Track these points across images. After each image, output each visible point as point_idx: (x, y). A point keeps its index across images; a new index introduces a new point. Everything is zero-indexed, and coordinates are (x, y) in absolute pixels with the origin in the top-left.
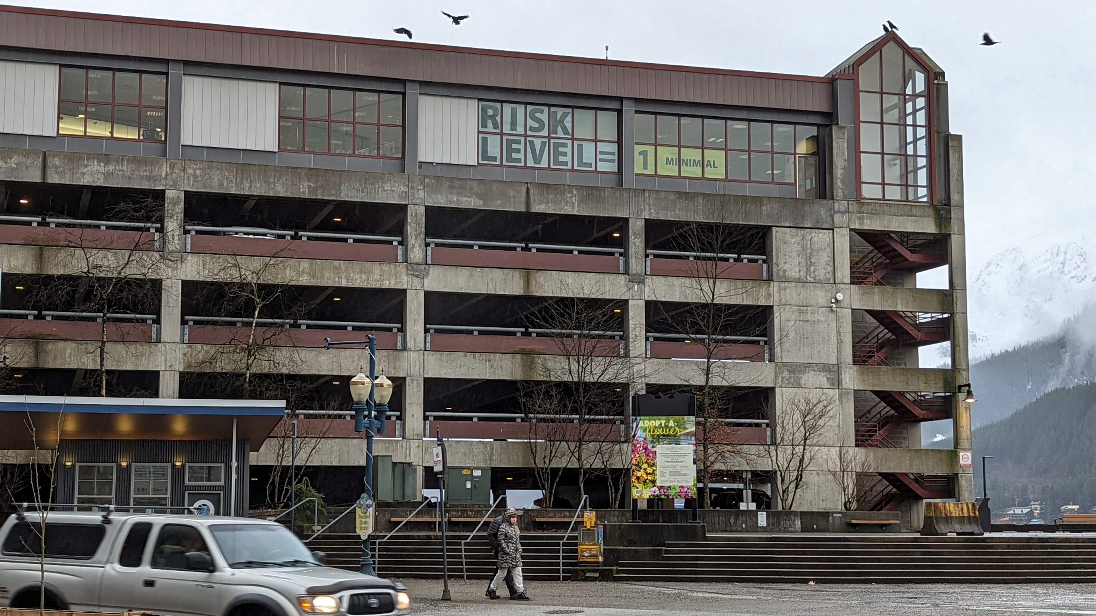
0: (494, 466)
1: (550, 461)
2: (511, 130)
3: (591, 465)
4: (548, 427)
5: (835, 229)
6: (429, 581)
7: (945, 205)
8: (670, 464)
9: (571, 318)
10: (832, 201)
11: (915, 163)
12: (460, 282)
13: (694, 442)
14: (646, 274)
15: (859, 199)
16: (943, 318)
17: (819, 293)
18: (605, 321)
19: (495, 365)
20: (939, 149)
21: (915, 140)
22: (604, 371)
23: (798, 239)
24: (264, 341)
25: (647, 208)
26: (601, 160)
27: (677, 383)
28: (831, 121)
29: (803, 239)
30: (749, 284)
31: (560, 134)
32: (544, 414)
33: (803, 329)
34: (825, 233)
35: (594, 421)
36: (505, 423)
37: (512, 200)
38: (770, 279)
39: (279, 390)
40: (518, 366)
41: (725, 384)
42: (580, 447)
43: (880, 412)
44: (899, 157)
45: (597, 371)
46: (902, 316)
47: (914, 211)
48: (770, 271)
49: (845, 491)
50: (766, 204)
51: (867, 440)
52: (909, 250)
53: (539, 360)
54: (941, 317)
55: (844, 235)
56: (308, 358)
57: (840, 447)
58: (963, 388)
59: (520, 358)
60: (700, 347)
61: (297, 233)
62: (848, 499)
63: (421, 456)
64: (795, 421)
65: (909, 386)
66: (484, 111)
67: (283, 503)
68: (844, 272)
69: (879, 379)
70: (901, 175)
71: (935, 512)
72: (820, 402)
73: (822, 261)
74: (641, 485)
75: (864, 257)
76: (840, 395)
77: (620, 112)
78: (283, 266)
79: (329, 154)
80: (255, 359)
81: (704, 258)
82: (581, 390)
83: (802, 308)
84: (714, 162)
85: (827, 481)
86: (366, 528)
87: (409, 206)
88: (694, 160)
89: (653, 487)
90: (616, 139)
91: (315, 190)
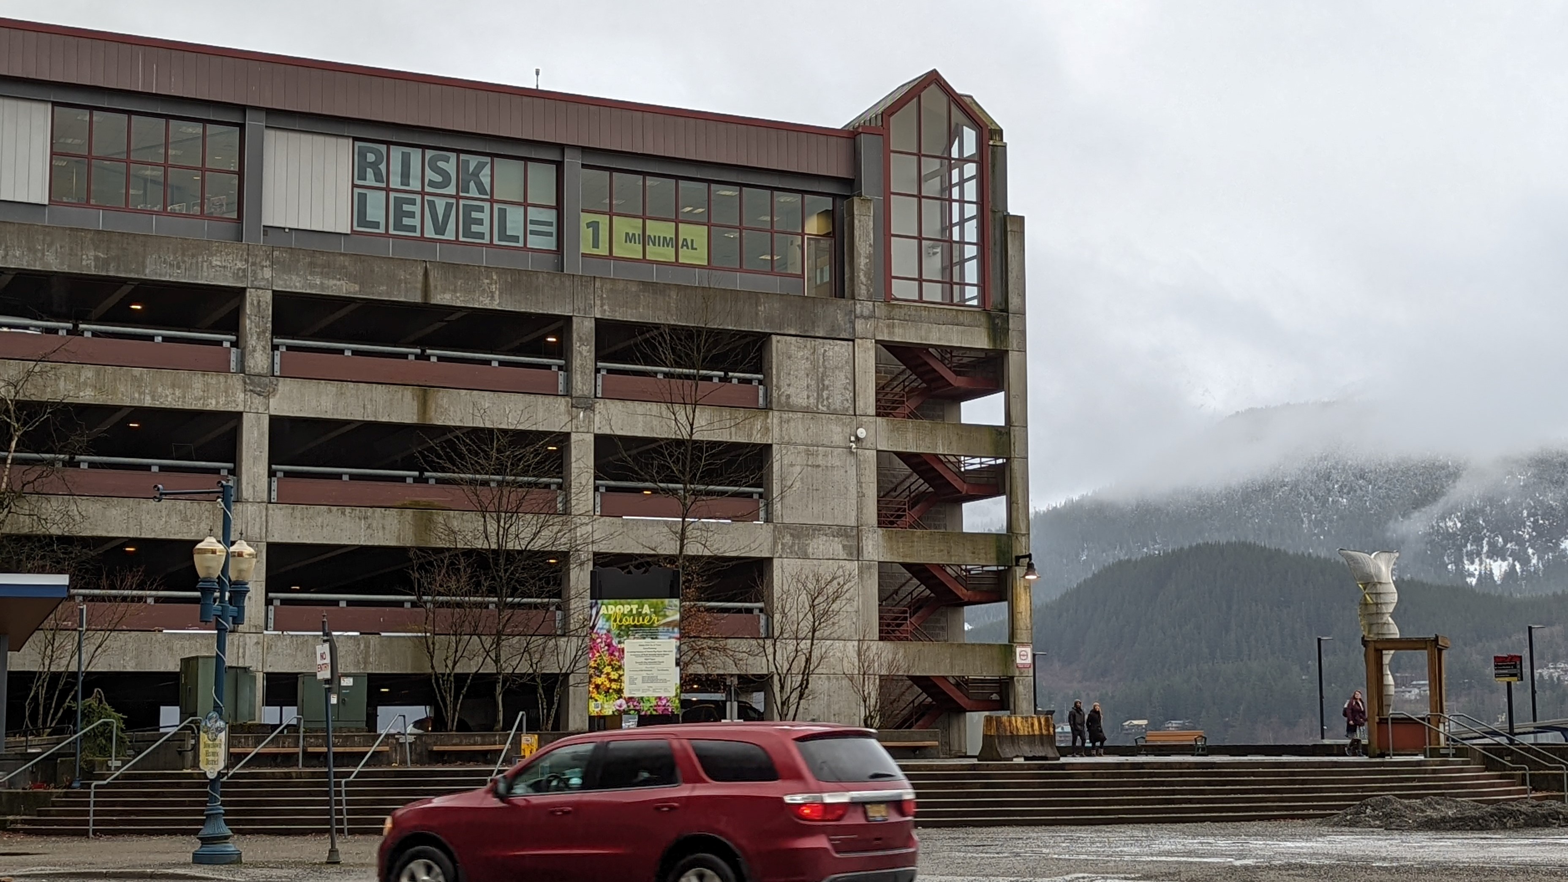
0: (370, 671)
1: (455, 663)
2: (402, 184)
3: (514, 669)
4: (453, 615)
5: (857, 341)
6: (291, 838)
7: (1002, 311)
8: (643, 667)
9: (488, 457)
10: (852, 302)
11: (962, 252)
12: (323, 403)
13: (678, 635)
14: (596, 397)
15: (888, 299)
16: (996, 465)
17: (834, 427)
18: (538, 463)
19: (374, 525)
20: (993, 233)
21: (962, 222)
22: (535, 535)
23: (807, 353)
24: (24, 485)
25: (598, 302)
26: (533, 232)
27: (638, 552)
28: (852, 191)
29: (814, 353)
30: (741, 414)
31: (474, 192)
32: (447, 595)
33: (812, 478)
34: (842, 346)
35: (520, 605)
36: (388, 609)
37: (403, 285)
38: (768, 408)
39: (48, 558)
40: (407, 526)
41: (707, 553)
42: (498, 644)
43: (911, 593)
44: (941, 243)
45: (526, 534)
46: (941, 461)
47: (961, 318)
48: (767, 396)
49: (865, 701)
50: (764, 303)
51: (893, 631)
52: (954, 372)
53: (440, 518)
54: (993, 463)
55: (869, 349)
56: (91, 511)
57: (859, 640)
58: (1021, 560)
59: (411, 514)
60: (673, 501)
61: (78, 326)
62: (870, 713)
63: (260, 658)
64: (800, 606)
65: (951, 556)
66: (362, 155)
67: (50, 727)
68: (868, 400)
69: (912, 547)
70: (943, 269)
71: (998, 729)
72: (834, 578)
73: (838, 384)
74: (602, 696)
75: (893, 379)
76: (861, 572)
77: (560, 166)
78: (55, 375)
79: (127, 209)
80: (9, 512)
81: (680, 376)
82: (502, 561)
83: (811, 448)
84: (692, 241)
85: (841, 688)
86: (215, 762)
87: (248, 290)
88: (665, 238)
89: (619, 698)
90: (554, 204)
91: (106, 263)
